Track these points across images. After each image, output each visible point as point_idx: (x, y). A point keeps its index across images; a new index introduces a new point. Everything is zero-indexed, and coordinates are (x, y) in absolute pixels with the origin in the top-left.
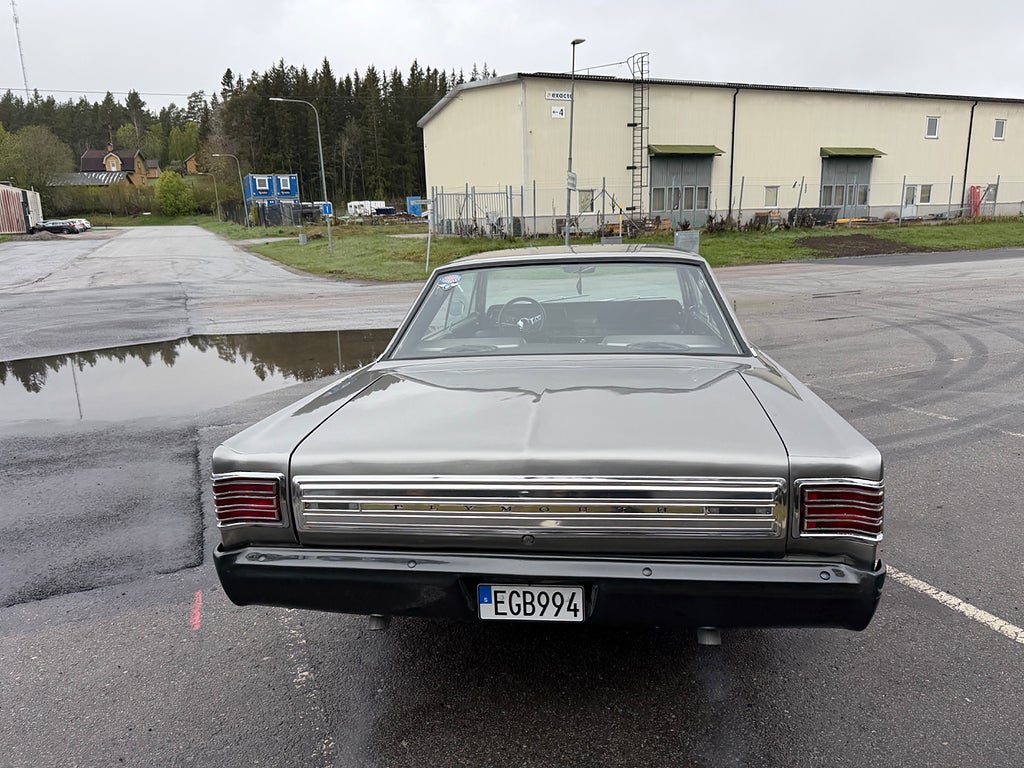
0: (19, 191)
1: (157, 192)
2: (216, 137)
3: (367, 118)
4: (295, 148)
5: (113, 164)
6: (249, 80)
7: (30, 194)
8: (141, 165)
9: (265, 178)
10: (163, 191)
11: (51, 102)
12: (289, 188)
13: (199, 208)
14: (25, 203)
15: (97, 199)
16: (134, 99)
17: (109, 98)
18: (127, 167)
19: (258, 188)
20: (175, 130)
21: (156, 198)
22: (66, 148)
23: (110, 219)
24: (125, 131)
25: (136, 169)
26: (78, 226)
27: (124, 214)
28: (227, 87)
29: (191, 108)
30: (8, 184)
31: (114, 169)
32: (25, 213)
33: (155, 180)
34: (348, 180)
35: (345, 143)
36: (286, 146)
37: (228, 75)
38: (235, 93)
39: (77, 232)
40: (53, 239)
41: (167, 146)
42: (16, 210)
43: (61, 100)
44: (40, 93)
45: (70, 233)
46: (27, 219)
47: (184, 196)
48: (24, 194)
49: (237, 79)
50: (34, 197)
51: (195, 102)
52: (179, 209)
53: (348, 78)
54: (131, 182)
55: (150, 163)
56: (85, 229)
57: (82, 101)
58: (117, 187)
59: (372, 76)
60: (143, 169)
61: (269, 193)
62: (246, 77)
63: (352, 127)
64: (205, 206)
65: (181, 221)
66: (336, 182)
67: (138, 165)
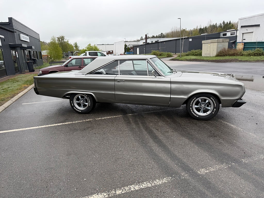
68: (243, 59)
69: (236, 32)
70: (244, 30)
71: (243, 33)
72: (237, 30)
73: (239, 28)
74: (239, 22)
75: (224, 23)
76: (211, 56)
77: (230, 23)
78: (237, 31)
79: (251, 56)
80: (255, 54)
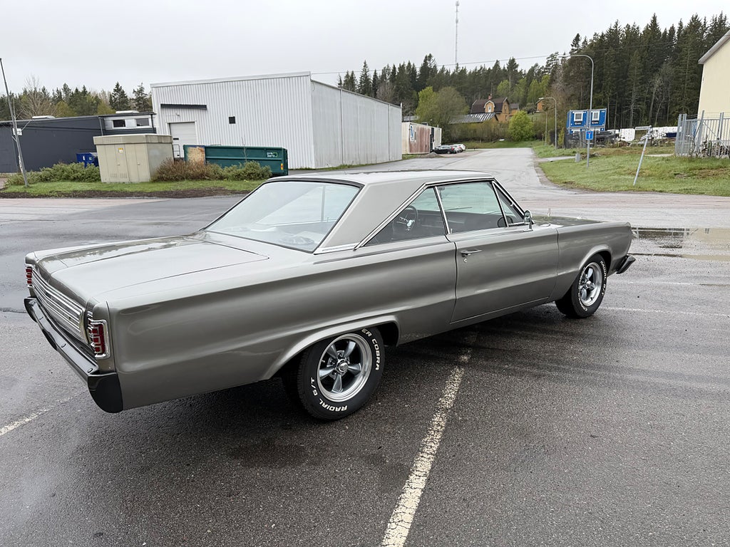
0: (430, 128)
1: (511, 126)
2: (558, 85)
3: (682, 59)
4: (615, 88)
5: (490, 108)
6: (590, 40)
7: (436, 129)
8: (507, 108)
9: (582, 112)
10: (515, 124)
11: (464, 71)
12: (598, 119)
13: (536, 136)
14: (432, 135)
15: (475, 131)
16: (512, 64)
17: (497, 65)
18: (498, 110)
19: (575, 120)
20: (534, 82)
21: (510, 130)
22: (462, 100)
23: (480, 144)
24: (504, 85)
25: (503, 110)
26: (456, 149)
27: (489, 140)
28: (574, 48)
29: (548, 65)
30: (426, 124)
31: (490, 111)
32: (431, 141)
33: (513, 117)
34: (655, 111)
35: (657, 81)
36: (608, 87)
37: (577, 38)
38: (579, 51)
39: (456, 153)
40: (436, 157)
41: (527, 93)
42: (426, 140)
43: (470, 69)
44: (459, 66)
45: (451, 153)
46: (431, 145)
47: (527, 127)
48: (433, 129)
49: (583, 40)
50: (438, 132)
51: (551, 60)
52: (522, 137)
53: (672, 28)
54: (497, 120)
55: (513, 106)
56: (462, 151)
57: (482, 68)
58: (487, 123)
59: (695, 23)
60: (507, 110)
61: (582, 123)
62: (590, 37)
63: (667, 68)
64: (540, 134)
65: (522, 145)
66: (644, 112)
67: (505, 107)
68: (237, 188)
69: (152, 118)
70: (172, 115)
71: (170, 124)
72: (152, 114)
73: (156, 108)
74: (154, 93)
75: (66, 89)
76: (135, 180)
77: (85, 92)
78: (154, 116)
79: (242, 179)
80: (249, 175)
